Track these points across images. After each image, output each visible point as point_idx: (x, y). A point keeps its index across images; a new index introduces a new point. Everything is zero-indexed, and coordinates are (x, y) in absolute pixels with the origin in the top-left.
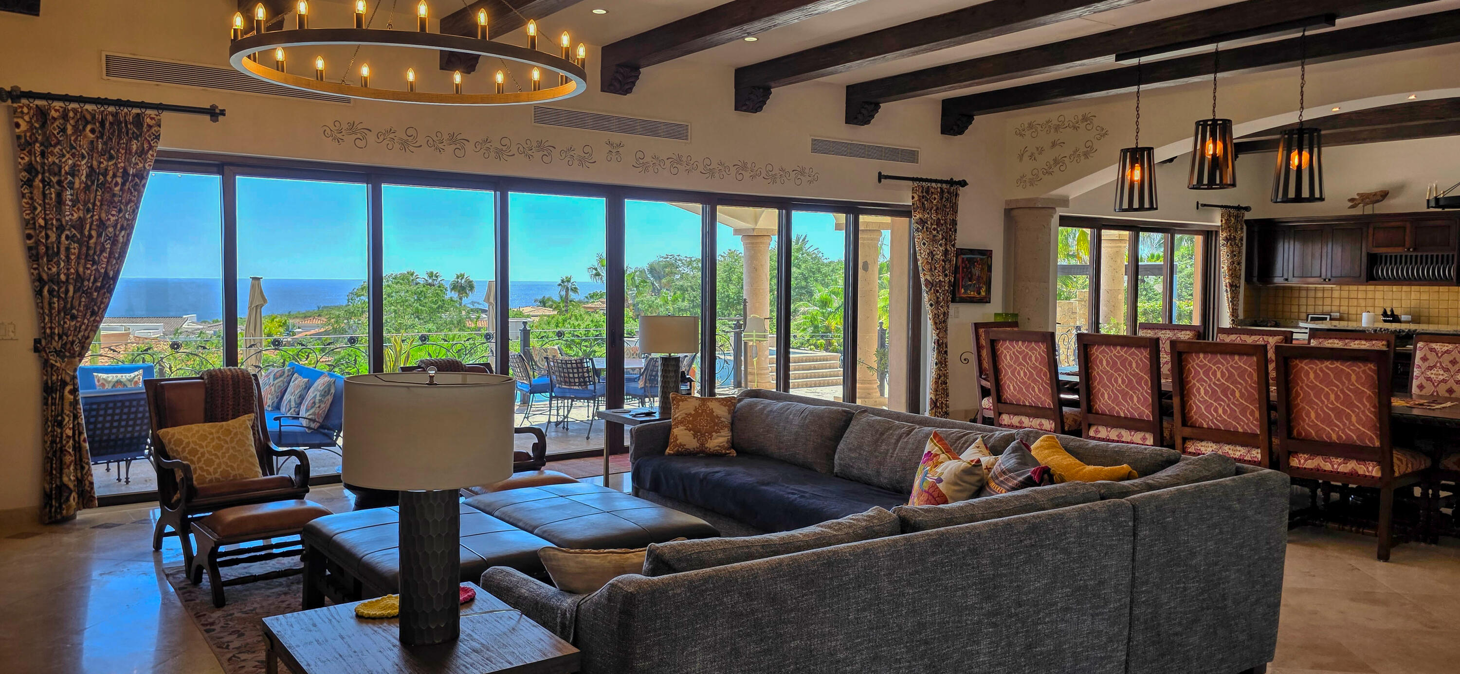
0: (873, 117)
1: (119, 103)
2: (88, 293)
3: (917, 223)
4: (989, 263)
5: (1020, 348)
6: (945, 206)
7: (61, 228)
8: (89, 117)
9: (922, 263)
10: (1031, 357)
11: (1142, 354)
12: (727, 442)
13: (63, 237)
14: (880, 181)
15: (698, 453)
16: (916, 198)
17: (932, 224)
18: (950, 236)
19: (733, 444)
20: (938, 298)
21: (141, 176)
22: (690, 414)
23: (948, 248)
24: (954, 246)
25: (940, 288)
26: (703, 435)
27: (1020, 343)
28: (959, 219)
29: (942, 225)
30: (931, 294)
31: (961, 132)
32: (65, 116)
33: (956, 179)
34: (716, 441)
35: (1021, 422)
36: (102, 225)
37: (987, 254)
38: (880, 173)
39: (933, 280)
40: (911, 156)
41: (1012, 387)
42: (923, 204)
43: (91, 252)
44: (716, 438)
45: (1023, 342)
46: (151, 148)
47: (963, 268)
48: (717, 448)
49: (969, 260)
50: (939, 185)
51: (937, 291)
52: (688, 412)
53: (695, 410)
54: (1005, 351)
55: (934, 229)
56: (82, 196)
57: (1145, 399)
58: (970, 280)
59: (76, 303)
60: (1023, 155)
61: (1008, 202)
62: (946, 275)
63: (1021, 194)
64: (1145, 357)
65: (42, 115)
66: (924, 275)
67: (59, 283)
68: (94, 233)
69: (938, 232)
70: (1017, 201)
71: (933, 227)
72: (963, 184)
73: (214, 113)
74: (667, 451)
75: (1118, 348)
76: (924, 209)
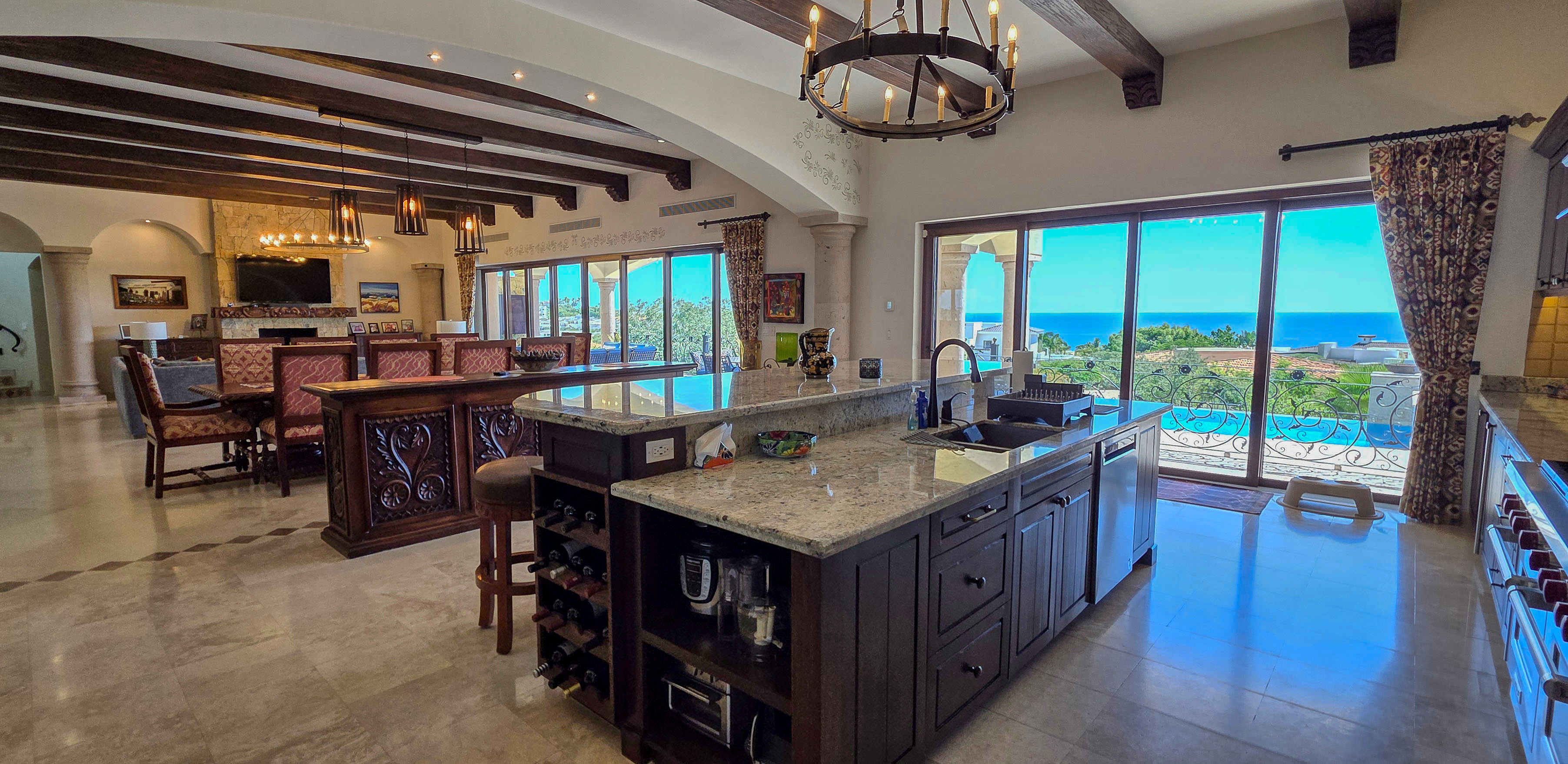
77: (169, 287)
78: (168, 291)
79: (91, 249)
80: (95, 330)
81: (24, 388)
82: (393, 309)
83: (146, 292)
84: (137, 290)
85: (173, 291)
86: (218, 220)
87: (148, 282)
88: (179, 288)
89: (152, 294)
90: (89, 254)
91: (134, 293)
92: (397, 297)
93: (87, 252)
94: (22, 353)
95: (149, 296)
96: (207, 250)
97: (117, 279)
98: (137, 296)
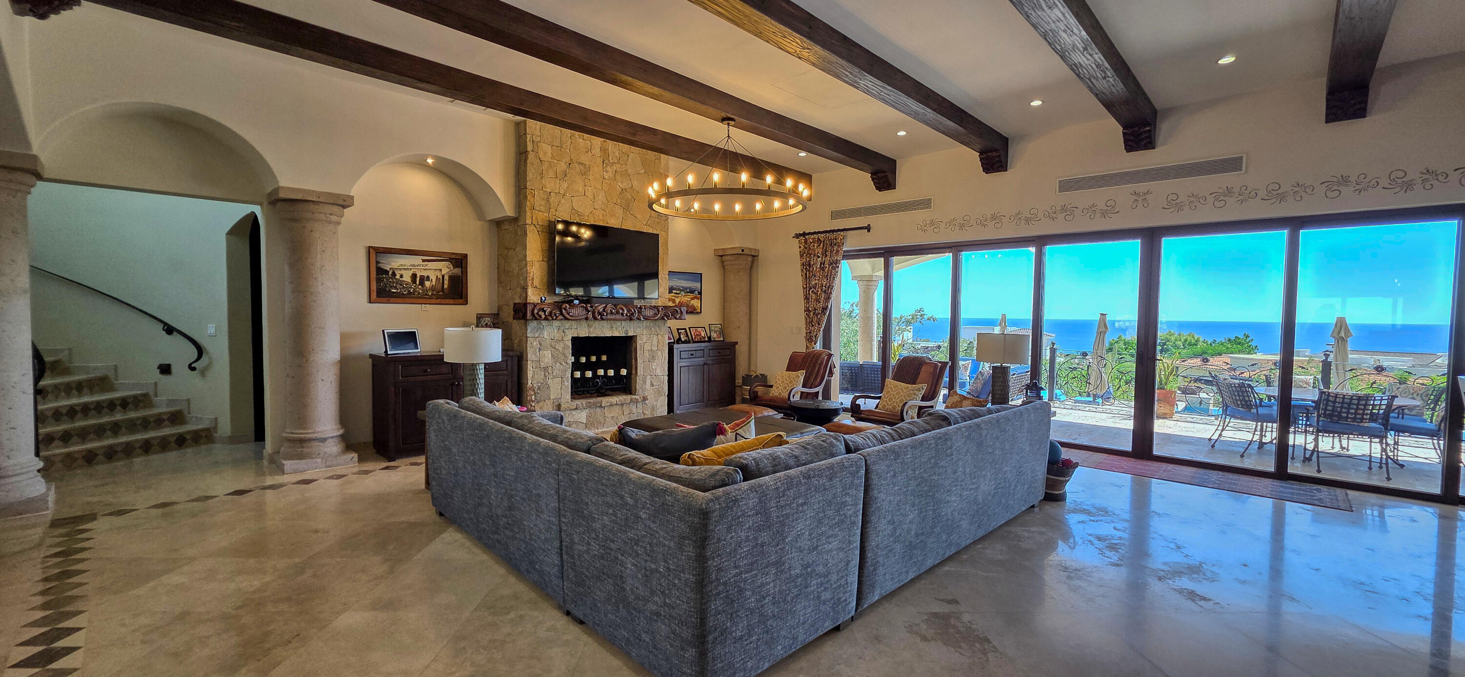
1: (831, 231)
8: (821, 240)
21: (838, 262)
32: (814, 241)
36: (822, 285)
43: (818, 298)
46: (841, 249)
65: (807, 241)
68: (819, 289)
73: (869, 228)
77: (446, 269)
78: (443, 276)
79: (352, 198)
80: (344, 337)
81: (203, 430)
82: (695, 309)
83: (414, 276)
84: (403, 272)
85: (450, 277)
86: (532, 164)
87: (417, 260)
88: (458, 271)
89: (423, 279)
90: (344, 207)
91: (398, 277)
92: (700, 293)
93: (344, 202)
94: (203, 373)
95: (418, 283)
96: (509, 211)
97: (376, 253)
98: (401, 283)
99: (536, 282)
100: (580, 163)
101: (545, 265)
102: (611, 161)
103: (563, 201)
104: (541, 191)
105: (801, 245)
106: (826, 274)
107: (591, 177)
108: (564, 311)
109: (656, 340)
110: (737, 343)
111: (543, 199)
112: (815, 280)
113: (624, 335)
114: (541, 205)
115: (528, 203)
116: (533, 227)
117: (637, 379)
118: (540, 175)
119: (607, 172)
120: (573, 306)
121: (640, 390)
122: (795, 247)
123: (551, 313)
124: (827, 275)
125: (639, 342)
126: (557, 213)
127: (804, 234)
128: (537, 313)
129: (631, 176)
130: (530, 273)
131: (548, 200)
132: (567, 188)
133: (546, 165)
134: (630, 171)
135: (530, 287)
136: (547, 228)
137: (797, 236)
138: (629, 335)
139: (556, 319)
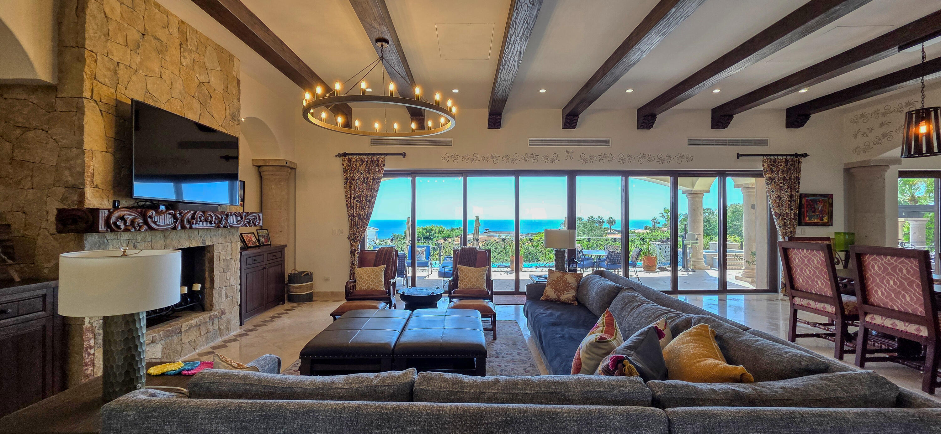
0: (729, 123)
1: (373, 154)
2: (362, 220)
3: (767, 180)
4: (831, 202)
5: (805, 254)
6: (789, 169)
7: (354, 198)
8: (364, 160)
9: (772, 203)
10: (813, 260)
11: (912, 263)
12: (572, 297)
13: (355, 200)
14: (738, 158)
15: (556, 301)
16: (766, 165)
17: (779, 180)
18: (794, 186)
19: (576, 298)
20: (785, 223)
21: (379, 179)
22: (554, 280)
23: (793, 193)
24: (798, 192)
25: (787, 217)
26: (559, 292)
27: (805, 251)
28: (802, 175)
29: (788, 180)
30: (780, 220)
31: (802, 125)
32: (356, 161)
33: (799, 153)
34: (566, 296)
35: (808, 304)
36: (367, 196)
37: (831, 196)
38: (738, 154)
39: (780, 212)
40: (764, 143)
41: (801, 280)
42: (771, 168)
43: (363, 206)
44: (566, 294)
45: (807, 250)
46: (382, 169)
47: (807, 205)
48: (566, 300)
49: (812, 200)
50: (785, 157)
51: (785, 219)
52: (553, 279)
53: (557, 278)
54: (794, 256)
55: (781, 183)
56: (361, 187)
57: (918, 299)
58: (814, 212)
59: (359, 223)
60: (857, 134)
61: (846, 164)
62: (792, 210)
63: (856, 159)
64: (915, 265)
65: (350, 160)
66: (774, 209)
67: (354, 216)
68: (364, 199)
69: (784, 184)
70: (853, 163)
71: (780, 181)
72: (805, 155)
73: (404, 155)
74: (542, 298)
75: (889, 257)
76: (772, 171)
99: (98, 180)
100: (156, 38)
101: (109, 157)
102: (189, 47)
103: (134, 78)
104: (106, 58)
105: (344, 163)
106: (370, 187)
107: (168, 59)
108: (149, 219)
109: (230, 248)
110: (286, 246)
111: (109, 69)
112: (360, 191)
113: (200, 245)
114: (105, 76)
115: (87, 69)
116: (93, 103)
117: (214, 293)
118: (105, 36)
119: (185, 58)
120: (159, 213)
121: (217, 305)
122: (337, 165)
123: (132, 222)
124: (372, 188)
125: (216, 252)
126: (127, 92)
127: (345, 155)
128: (115, 223)
129: (208, 70)
130: (89, 167)
131: (116, 73)
132: (141, 63)
133: (112, 27)
134: (208, 64)
135: (88, 186)
136: (114, 108)
137: (339, 155)
138: (207, 245)
139: (139, 230)
